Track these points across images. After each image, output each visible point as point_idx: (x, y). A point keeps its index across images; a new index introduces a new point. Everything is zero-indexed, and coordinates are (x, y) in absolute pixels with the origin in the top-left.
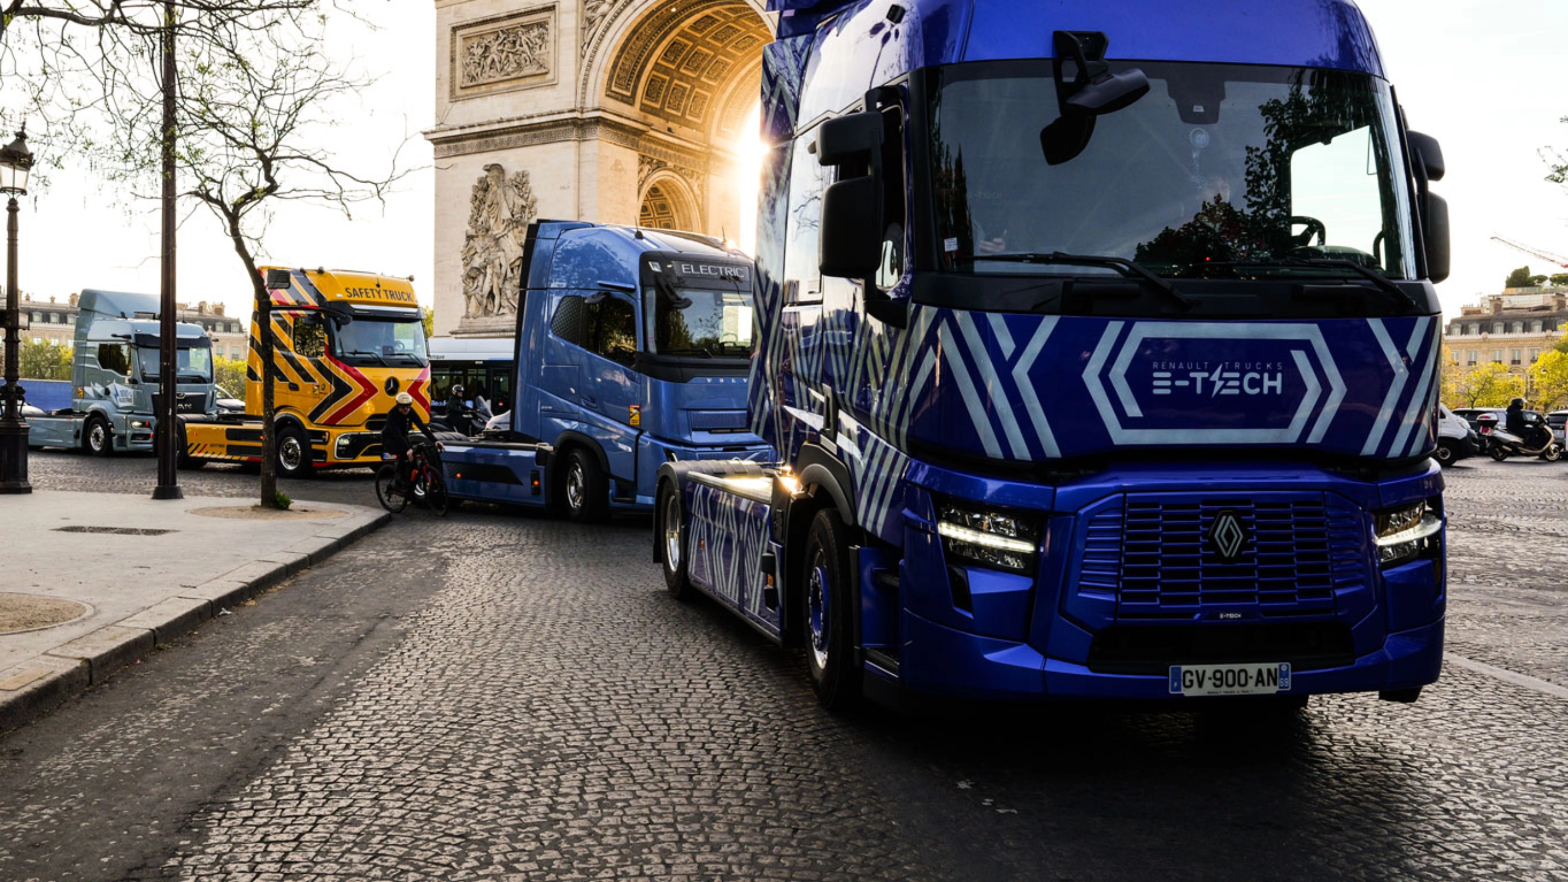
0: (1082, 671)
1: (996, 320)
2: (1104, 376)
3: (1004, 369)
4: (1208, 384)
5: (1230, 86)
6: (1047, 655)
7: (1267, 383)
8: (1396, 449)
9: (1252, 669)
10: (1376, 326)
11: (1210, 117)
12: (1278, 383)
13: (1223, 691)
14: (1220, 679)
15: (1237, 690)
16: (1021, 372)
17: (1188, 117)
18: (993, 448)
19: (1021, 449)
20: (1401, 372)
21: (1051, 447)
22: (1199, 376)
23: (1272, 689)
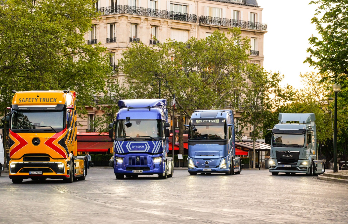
0: (125, 170)
1: (119, 142)
2: (128, 146)
3: (119, 146)
4: (137, 147)
5: (141, 121)
6: (123, 169)
7: (143, 147)
8: (155, 152)
9: (140, 170)
10: (153, 142)
11: (139, 124)
12: (144, 147)
13: (137, 172)
14: (137, 171)
15: (138, 172)
16: (121, 146)
17: (137, 124)
18: (119, 152)
19: (121, 152)
20: (155, 146)
21: (124, 152)
22: (136, 146)
23: (141, 172)
